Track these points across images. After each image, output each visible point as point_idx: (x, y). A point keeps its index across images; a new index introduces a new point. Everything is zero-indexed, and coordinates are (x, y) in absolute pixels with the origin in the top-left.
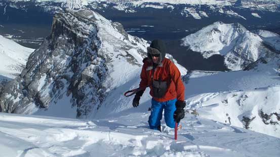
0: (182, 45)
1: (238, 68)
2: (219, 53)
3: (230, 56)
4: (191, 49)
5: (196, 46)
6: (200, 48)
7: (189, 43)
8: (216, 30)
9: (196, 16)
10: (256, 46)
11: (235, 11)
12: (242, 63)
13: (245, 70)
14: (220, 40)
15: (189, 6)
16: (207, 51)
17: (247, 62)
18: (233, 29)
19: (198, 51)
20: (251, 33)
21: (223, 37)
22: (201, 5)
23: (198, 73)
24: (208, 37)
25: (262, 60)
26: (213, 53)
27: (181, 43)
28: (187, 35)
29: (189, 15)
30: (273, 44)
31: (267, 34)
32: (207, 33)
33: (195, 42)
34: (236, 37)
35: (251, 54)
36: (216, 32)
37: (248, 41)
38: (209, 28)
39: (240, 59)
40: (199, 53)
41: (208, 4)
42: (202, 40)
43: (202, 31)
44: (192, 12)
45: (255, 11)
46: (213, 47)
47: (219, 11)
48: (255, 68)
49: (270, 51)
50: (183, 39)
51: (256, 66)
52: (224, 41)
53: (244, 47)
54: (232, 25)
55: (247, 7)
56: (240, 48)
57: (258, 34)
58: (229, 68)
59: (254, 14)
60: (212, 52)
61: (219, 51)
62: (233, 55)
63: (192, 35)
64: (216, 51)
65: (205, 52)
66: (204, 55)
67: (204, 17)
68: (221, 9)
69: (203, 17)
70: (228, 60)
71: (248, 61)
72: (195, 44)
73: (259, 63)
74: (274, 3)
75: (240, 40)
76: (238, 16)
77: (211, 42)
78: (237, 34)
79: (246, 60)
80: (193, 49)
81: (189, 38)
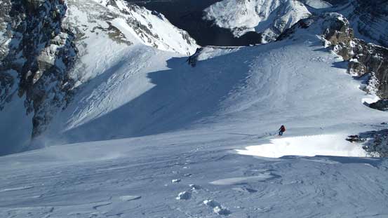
0: (204, 18)
2: (254, 30)
3: (269, 34)
4: (217, 24)
5: (224, 20)
6: (230, 22)
7: (214, 15)
14: (256, 10)
16: (238, 27)
19: (227, 27)
20: (296, 1)
21: (259, 7)
24: (240, 6)
26: (247, 30)
27: (203, 16)
28: (211, 4)
33: (223, 13)
34: (276, 6)
37: (292, 12)
40: (228, 30)
42: (232, 10)
46: (247, 21)
50: (205, 10)
52: (261, 13)
53: (287, 20)
56: (281, 22)
60: (245, 28)
61: (255, 28)
62: (273, 33)
63: (218, 3)
64: (251, 27)
65: (236, 28)
66: (234, 33)
70: (266, 39)
72: (222, 17)
75: (282, 11)
77: (244, 14)
78: (277, 3)
80: (220, 24)
81: (214, 8)
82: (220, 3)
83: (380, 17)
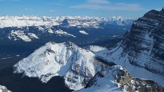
0: (15, 72)
1: (80, 87)
2: (57, 75)
3: (69, 76)
4: (27, 75)
5: (32, 71)
6: (37, 72)
7: (23, 68)
8: (50, 51)
9: (25, 38)
10: (91, 61)
11: (64, 30)
12: (83, 81)
13: (86, 87)
14: (56, 60)
15: (15, 29)
17: (86, 78)
18: (66, 48)
19: (35, 76)
20: (84, 50)
21: (58, 57)
22: (29, 27)
24: (42, 59)
25: (99, 74)
26: (52, 76)
27: (14, 71)
28: (20, 60)
29: (18, 38)
30: (105, 57)
31: (97, 49)
32: (41, 55)
33: (30, 66)
34: (70, 55)
35: (89, 70)
36: (50, 53)
37: (82, 58)
39: (79, 77)
40: (37, 78)
41: (35, 25)
42: (37, 63)
43: (34, 53)
44: (20, 35)
45: (82, 29)
46: (50, 69)
47: (49, 31)
48: (95, 83)
49: (104, 65)
50: (15, 66)
51: (95, 81)
52: (60, 61)
53: (80, 64)
54: (64, 44)
55: (74, 26)
56: (77, 66)
57: (89, 50)
58: (71, 88)
59: (81, 32)
60: (50, 74)
61: (58, 72)
62: (72, 74)
63: (24, 59)
64: (54, 73)
65: (43, 75)
66: (42, 80)
67: (35, 38)
68: (50, 29)
69: (33, 39)
70: (68, 80)
71: (88, 77)
72: (29, 69)
73: (97, 78)
74: (96, 20)
75: (75, 58)
77: (47, 64)
78: (71, 53)
79: (85, 77)
80: (29, 75)
81: (22, 63)
82: (26, 58)
83: (140, 52)
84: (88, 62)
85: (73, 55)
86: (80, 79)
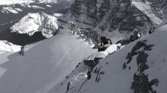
0: (12, 32)
1: (51, 35)
2: (37, 31)
3: (44, 31)
4: (19, 33)
5: (22, 30)
6: (25, 30)
7: (16, 29)
8: (30, 18)
9: (14, 11)
10: (55, 22)
11: (37, 5)
12: (52, 33)
13: (54, 36)
14: (35, 23)
15: (6, 6)
16: (30, 31)
17: (54, 31)
18: (40, 15)
19: (25, 33)
20: (50, 16)
21: (36, 21)
22: (15, 4)
23: (28, 46)
24: (27, 23)
25: (60, 27)
26: (34, 32)
27: (10, 31)
28: (13, 25)
29: (9, 12)
30: (62, 19)
31: (58, 15)
32: (26, 21)
33: (21, 28)
34: (43, 19)
35: (54, 27)
36: (31, 19)
37: (50, 20)
38: (25, 18)
39: (50, 31)
41: (19, 3)
42: (24, 25)
43: (22, 20)
44: (10, 10)
45: (48, 4)
46: (33, 28)
47: (28, 6)
48: (59, 32)
49: (62, 23)
50: (11, 28)
51: (59, 31)
52: (38, 23)
53: (50, 24)
54: (39, 13)
55: (43, 2)
56: (48, 25)
57: (53, 15)
58: (46, 37)
59: (47, 6)
60: (33, 31)
61: (37, 30)
62: (46, 30)
63: (16, 24)
64: (35, 30)
65: (29, 32)
66: (29, 34)
68: (29, 5)
69: (19, 12)
70: (44, 33)
71: (55, 30)
72: (20, 29)
73: (60, 29)
75: (46, 21)
76: (40, 8)
77: (30, 25)
78: (43, 18)
79: (53, 30)
81: (15, 26)
84: (54, 23)
85: (45, 19)
86: (50, 32)
